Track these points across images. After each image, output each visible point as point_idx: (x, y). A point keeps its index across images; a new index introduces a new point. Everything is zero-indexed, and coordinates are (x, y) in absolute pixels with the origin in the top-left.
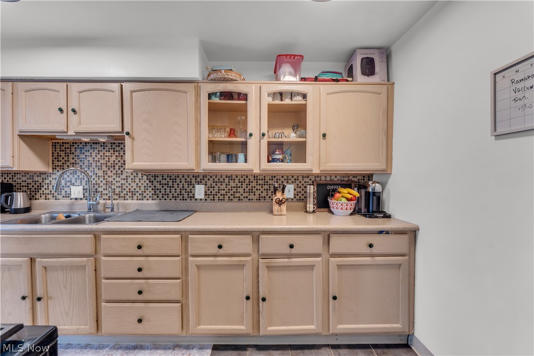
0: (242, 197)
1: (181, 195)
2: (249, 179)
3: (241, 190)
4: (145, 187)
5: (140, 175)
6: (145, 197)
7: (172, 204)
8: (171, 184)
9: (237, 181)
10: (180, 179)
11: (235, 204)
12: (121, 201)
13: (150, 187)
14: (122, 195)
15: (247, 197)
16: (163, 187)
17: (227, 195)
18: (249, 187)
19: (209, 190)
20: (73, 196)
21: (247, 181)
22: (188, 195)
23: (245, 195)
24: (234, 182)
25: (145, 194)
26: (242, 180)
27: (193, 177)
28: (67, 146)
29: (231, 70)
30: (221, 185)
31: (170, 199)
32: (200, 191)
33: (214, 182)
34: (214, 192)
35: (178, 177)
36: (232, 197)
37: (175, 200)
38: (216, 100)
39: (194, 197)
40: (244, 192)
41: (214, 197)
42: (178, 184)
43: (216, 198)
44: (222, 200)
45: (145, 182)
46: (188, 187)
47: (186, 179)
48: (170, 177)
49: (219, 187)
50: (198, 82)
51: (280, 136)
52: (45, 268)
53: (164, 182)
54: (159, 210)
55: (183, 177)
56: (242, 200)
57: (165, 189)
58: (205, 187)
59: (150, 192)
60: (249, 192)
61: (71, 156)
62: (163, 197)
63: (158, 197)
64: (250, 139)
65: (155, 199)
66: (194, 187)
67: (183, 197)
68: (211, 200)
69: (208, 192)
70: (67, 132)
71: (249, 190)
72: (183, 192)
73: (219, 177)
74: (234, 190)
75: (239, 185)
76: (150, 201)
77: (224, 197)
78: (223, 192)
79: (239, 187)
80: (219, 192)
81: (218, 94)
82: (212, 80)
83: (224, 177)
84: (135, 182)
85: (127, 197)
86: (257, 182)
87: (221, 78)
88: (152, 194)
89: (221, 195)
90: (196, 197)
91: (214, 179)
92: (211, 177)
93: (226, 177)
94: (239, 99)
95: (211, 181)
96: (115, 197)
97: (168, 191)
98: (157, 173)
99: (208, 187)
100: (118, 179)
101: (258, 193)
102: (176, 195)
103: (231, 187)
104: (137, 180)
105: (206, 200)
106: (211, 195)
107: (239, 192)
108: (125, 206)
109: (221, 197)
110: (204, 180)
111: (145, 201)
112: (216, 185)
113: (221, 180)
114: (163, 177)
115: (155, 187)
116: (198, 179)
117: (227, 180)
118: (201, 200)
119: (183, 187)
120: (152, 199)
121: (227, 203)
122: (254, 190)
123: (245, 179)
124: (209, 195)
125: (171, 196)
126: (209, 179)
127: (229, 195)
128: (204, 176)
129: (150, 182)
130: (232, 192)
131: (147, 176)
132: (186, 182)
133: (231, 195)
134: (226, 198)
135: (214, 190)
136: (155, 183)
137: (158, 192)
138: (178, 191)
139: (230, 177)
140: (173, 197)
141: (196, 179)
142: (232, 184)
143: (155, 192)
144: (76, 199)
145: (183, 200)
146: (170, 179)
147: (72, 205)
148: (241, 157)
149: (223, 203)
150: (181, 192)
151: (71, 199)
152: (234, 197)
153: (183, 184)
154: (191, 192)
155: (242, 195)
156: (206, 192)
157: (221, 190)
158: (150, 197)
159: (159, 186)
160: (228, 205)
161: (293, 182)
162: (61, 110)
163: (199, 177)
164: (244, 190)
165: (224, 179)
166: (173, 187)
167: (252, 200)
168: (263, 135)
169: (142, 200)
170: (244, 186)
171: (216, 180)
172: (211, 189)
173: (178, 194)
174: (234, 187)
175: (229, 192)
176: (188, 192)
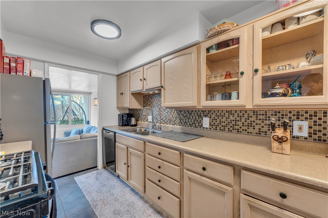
0: (241, 130)
1: (194, 124)
2: (249, 114)
3: (240, 123)
4: (176, 117)
5: (173, 110)
6: (176, 123)
7: (189, 129)
8: (188, 116)
9: (236, 115)
10: (194, 113)
11: (234, 135)
12: (165, 125)
13: (178, 117)
14: (166, 121)
15: (246, 130)
16: (184, 118)
17: (227, 127)
18: (248, 121)
19: (212, 121)
20: (149, 121)
21: (246, 116)
22: (199, 124)
23: (244, 128)
24: (233, 116)
25: (176, 122)
26: (241, 114)
27: (202, 112)
28: (147, 96)
29: (224, 23)
30: (222, 118)
31: (188, 126)
32: (206, 122)
33: (216, 116)
34: (216, 124)
35: (193, 112)
36: (231, 129)
37: (191, 127)
38: (213, 52)
39: (202, 126)
40: (243, 126)
41: (216, 127)
42: (193, 117)
43: (218, 128)
44: (222, 130)
45: (176, 114)
46: (199, 119)
47: (197, 113)
48: (188, 111)
49: (220, 120)
50: (199, 43)
51: (285, 68)
52: (130, 153)
53: (185, 115)
54: (182, 132)
55: (196, 112)
56: (241, 132)
57: (186, 119)
58: (210, 119)
59: (178, 120)
60: (248, 126)
61: (149, 101)
62: (184, 124)
63: (182, 124)
64: (241, 77)
65: (180, 125)
66: (202, 119)
67: (196, 125)
68: (214, 129)
69: (212, 123)
70: (143, 90)
71: (248, 124)
72: (196, 122)
73: (220, 112)
74: (234, 123)
75: (238, 119)
76: (178, 126)
77: (224, 128)
78: (223, 124)
79: (238, 121)
80: (220, 124)
81: (214, 46)
82: (209, 37)
83: (225, 112)
84: (171, 114)
85: (168, 123)
86: (257, 117)
87: (215, 33)
88: (179, 122)
89: (222, 126)
90: (203, 126)
91: (216, 114)
92: (214, 112)
93: (227, 112)
94: (233, 45)
95: (214, 115)
96: (164, 122)
97: (187, 120)
98: (181, 109)
99: (212, 119)
100: (164, 113)
101: (257, 127)
102: (191, 123)
103: (231, 121)
104: (172, 113)
105: (210, 129)
106: (214, 125)
107: (238, 125)
108: (167, 127)
109: (222, 128)
110: (209, 114)
111: (176, 126)
112: (218, 118)
113: (223, 114)
114: (184, 111)
115: (180, 117)
116: (205, 114)
117: (227, 115)
118: (207, 128)
119: (196, 118)
120: (179, 125)
121: (227, 133)
122: (254, 124)
123: (243, 114)
124: (212, 125)
125: (188, 124)
126: (212, 114)
127: (229, 126)
128: (209, 111)
129: (178, 114)
130: (231, 125)
131: (177, 111)
132: (197, 115)
133: (231, 127)
134: (227, 129)
135: (216, 122)
136: (180, 115)
137: (182, 121)
138: (193, 121)
139: (230, 112)
140: (190, 125)
141: (204, 113)
142: (231, 118)
143: (180, 121)
144: (150, 122)
145: (195, 127)
146: (188, 113)
147: (148, 125)
148: (234, 94)
149: (223, 133)
150: (194, 122)
151: (148, 122)
152: (233, 129)
153: (196, 117)
154: (200, 122)
155: (241, 128)
156: (210, 123)
157: (222, 122)
158: (178, 124)
159: (182, 118)
160: (228, 135)
161: (306, 119)
162: (141, 80)
163: (205, 112)
164: (243, 123)
165: (224, 114)
166: (190, 118)
167: (251, 133)
168: (256, 71)
169: (174, 125)
170: (243, 120)
171: (218, 114)
172: (214, 121)
173: (193, 123)
174: (233, 121)
175: (229, 125)
176: (199, 122)
